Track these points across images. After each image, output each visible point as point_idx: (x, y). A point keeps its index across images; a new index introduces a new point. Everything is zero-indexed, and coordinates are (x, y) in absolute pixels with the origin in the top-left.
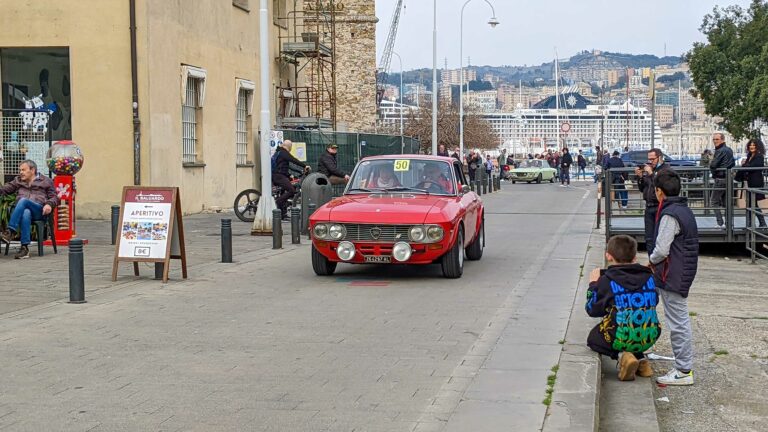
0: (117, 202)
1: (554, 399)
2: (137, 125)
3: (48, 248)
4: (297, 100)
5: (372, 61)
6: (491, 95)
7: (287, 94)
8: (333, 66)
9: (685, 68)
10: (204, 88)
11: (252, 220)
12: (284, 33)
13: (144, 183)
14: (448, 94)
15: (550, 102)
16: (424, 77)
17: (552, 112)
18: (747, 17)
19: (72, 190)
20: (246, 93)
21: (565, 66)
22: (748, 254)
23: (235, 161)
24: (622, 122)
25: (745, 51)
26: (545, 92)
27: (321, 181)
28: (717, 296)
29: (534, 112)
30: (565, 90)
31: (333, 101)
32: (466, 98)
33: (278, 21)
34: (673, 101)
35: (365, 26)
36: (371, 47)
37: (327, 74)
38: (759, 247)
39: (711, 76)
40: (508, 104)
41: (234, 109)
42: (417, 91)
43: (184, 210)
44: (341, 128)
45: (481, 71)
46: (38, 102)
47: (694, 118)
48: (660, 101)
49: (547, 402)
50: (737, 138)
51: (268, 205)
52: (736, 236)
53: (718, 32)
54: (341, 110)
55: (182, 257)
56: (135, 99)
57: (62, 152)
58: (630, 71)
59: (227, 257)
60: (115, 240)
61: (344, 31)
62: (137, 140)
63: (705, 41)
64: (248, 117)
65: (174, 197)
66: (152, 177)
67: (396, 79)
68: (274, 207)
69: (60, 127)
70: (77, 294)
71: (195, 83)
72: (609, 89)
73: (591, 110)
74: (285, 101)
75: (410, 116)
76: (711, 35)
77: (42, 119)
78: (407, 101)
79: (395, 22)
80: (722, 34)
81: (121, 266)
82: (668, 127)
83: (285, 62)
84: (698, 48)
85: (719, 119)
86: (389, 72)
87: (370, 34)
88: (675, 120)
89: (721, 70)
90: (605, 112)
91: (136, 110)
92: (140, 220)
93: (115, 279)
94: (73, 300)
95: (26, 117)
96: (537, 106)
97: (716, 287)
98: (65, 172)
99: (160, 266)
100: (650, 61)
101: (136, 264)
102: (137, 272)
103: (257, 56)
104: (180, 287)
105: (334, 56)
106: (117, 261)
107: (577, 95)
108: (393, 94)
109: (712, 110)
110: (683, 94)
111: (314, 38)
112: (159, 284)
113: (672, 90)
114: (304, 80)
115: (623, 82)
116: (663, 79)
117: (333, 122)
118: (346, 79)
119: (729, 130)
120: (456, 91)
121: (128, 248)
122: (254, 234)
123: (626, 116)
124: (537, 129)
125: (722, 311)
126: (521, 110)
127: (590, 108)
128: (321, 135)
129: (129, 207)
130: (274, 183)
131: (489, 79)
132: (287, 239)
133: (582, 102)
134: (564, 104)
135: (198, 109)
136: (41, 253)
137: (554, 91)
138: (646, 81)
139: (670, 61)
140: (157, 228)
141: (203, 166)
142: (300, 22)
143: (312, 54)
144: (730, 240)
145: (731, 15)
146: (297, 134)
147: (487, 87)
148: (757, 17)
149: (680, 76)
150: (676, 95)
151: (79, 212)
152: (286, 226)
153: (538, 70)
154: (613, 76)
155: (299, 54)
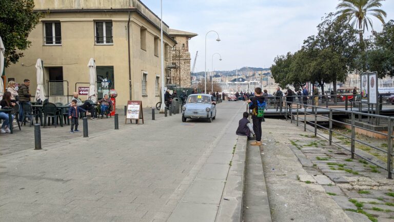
0: (126, 104)
1: (235, 152)
2: (131, 86)
3: (109, 116)
4: (170, 79)
5: (189, 70)
6: (220, 78)
7: (168, 78)
8: (180, 71)
9: (270, 71)
10: (147, 76)
11: (159, 110)
12: (167, 62)
13: (133, 100)
14: (209, 78)
15: (235, 80)
16: (203, 74)
17: (236, 83)
18: (286, 58)
19: (115, 102)
20: (158, 78)
21: (239, 71)
22: (285, 118)
23: (155, 95)
24: (253, 85)
25: (285, 67)
26: (234, 77)
27: (177, 100)
28: (276, 129)
29: (231, 83)
30: (239, 77)
31: (180, 80)
32: (213, 79)
33: (166, 59)
34: (267, 80)
35: (188, 60)
36: (189, 66)
37: (178, 73)
38: (288, 117)
39: (276, 73)
40: (224, 81)
41: (154, 82)
42: (201, 77)
43: (143, 107)
44: (182, 87)
45: (217, 72)
46: (106, 80)
47: (272, 84)
48: (263, 80)
49: (233, 153)
50: (283, 89)
51: (163, 106)
52: (282, 114)
53: (278, 62)
54: (182, 82)
55: (142, 118)
56: (130, 79)
57: (112, 92)
58: (256, 72)
59: (153, 119)
60: (126, 114)
61: (183, 62)
62: (131, 89)
63: (275, 64)
64: (158, 84)
65: (140, 103)
66: (135, 98)
67: (195, 74)
68: (165, 106)
69: (111, 86)
70: (117, 127)
71: (145, 75)
72: (250, 77)
73: (245, 82)
74: (167, 80)
75: (199, 84)
76: (276, 63)
77: (107, 84)
78: (198, 80)
79: (195, 60)
80: (279, 62)
81: (127, 120)
82: (265, 86)
83: (168, 70)
84: (273, 66)
85: (278, 84)
86: (194, 72)
87: (189, 63)
88: (267, 85)
89: (279, 72)
90: (249, 83)
91: (130, 82)
92: (132, 109)
93: (126, 123)
94: (116, 129)
95: (103, 84)
96: (232, 81)
97: (276, 126)
98: (113, 97)
99: (137, 121)
100: (261, 69)
101: (131, 120)
102: (131, 122)
103: (161, 68)
104: (142, 126)
105: (180, 68)
106: (126, 119)
107: (242, 78)
108: (195, 78)
109: (277, 82)
110: (269, 78)
111: (175, 64)
112: (137, 125)
113: (266, 77)
114: (172, 75)
115: (254, 75)
116: (264, 74)
117: (180, 85)
118: (183, 74)
119: (281, 87)
120: (211, 77)
121: (129, 116)
122: (160, 113)
123: (255, 84)
124: (231, 87)
125: (278, 132)
126: (227, 82)
127: (245, 81)
128: (177, 88)
129: (129, 106)
130: (165, 100)
131: (219, 74)
132: (168, 114)
133: (243, 80)
134: (239, 81)
135: (146, 82)
136: (107, 118)
137: (236, 77)
138: (259, 75)
139: (266, 69)
140: (136, 111)
141: (147, 96)
142: (171, 59)
143: (174, 68)
144: (281, 115)
145: (282, 57)
146: (171, 88)
147: (219, 76)
148: (288, 58)
149: (268, 73)
151: (116, 108)
152: (168, 111)
153: (232, 72)
154: (251, 73)
155: (171, 68)
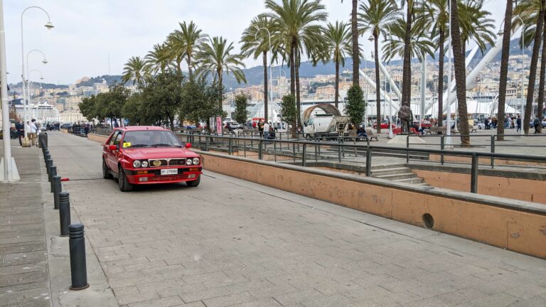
34: (63, 102)
58: (44, 90)
88: (65, 110)
90: (37, 107)
100: (53, 86)
110: (67, 99)
113: (62, 98)
115: (42, 94)
116: (58, 94)
138: (52, 94)
150: (64, 100)
154: (38, 92)
